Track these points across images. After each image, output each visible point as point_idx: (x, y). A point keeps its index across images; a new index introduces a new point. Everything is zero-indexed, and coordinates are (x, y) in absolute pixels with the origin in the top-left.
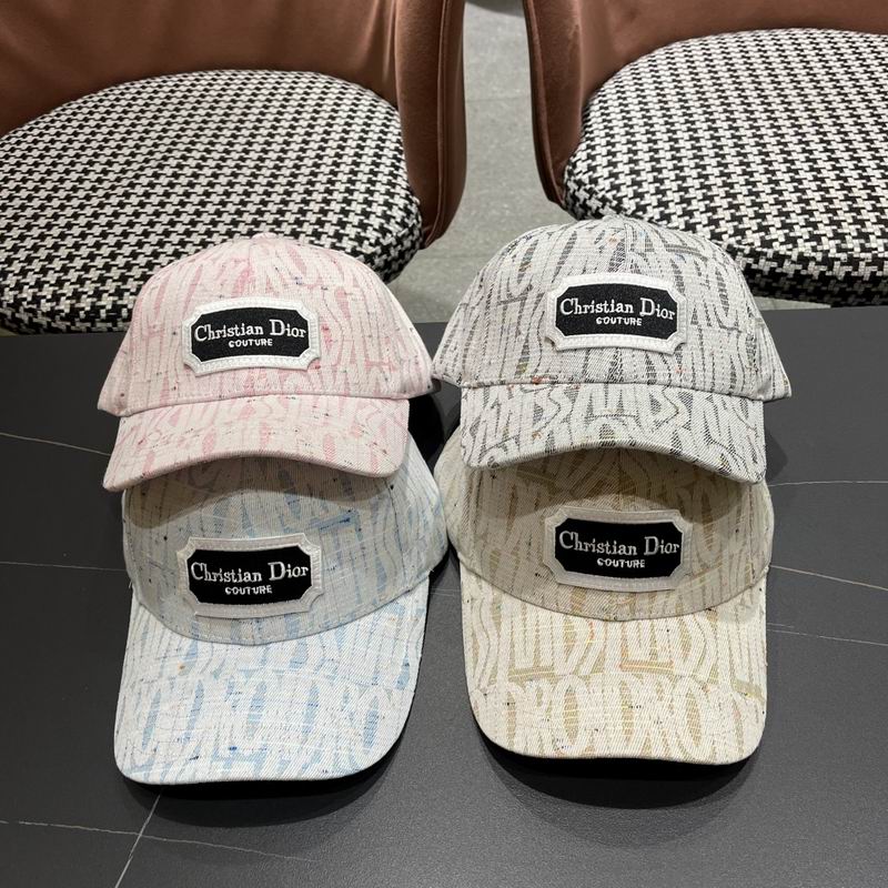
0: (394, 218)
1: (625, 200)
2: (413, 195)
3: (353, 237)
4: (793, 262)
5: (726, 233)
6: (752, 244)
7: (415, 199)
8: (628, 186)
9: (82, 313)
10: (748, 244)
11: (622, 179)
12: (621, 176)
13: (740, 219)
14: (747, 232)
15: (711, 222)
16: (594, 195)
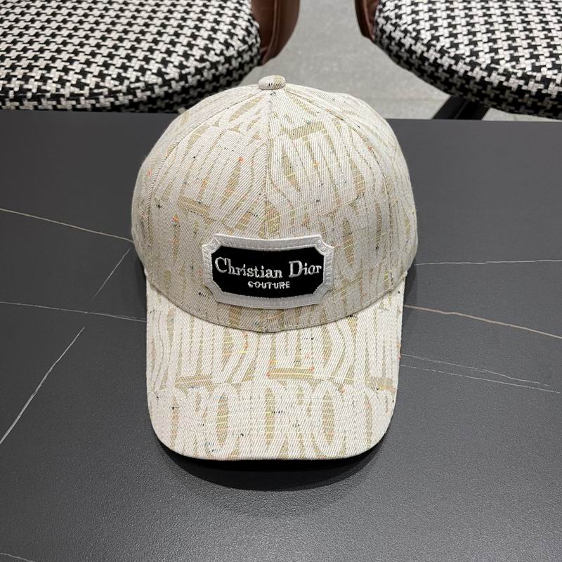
0: (237, 35)
1: (423, 32)
2: (254, 19)
3: (202, 47)
4: (557, 85)
5: (503, 59)
6: (525, 69)
7: (256, 24)
8: (426, 21)
10: (521, 69)
11: (421, 15)
12: (421, 13)
13: (515, 49)
14: (521, 59)
15: (492, 50)
16: (398, 28)
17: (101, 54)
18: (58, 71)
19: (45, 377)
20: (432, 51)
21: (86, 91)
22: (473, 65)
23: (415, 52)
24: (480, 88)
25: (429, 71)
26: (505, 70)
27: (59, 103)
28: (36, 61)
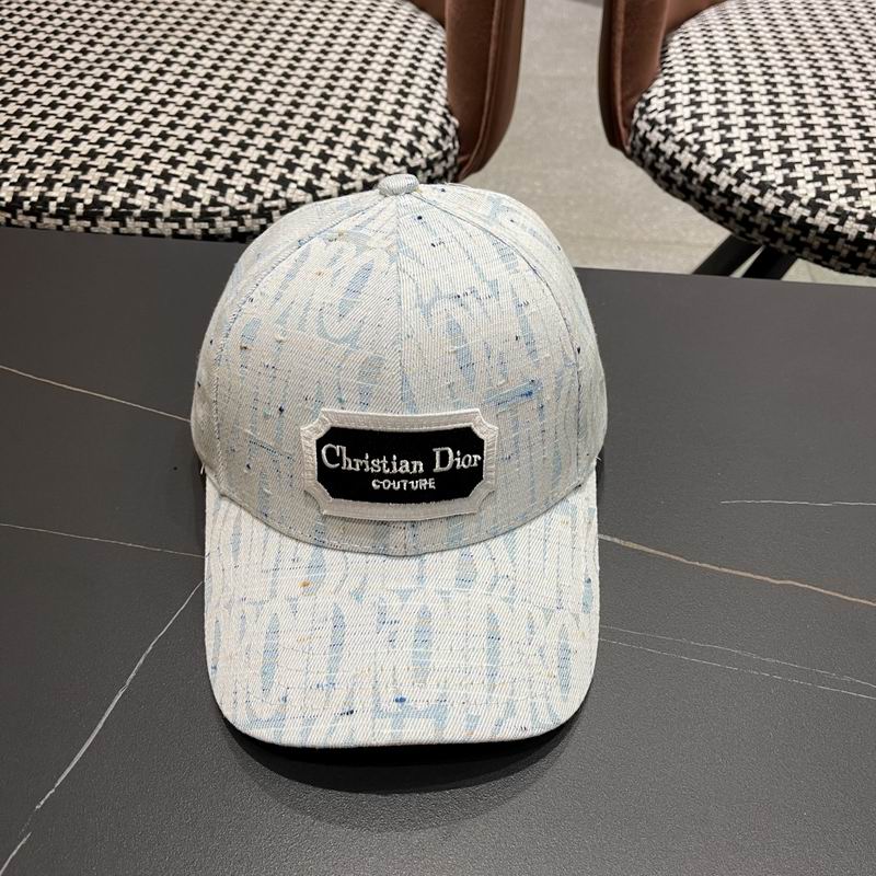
0: (427, 136)
1: (708, 145)
2: (452, 114)
3: (374, 151)
5: (835, 191)
6: (868, 208)
7: (453, 120)
8: (714, 130)
9: (26, 205)
10: (864, 208)
11: (706, 121)
12: (705, 118)
13: (854, 177)
14: (862, 193)
15: (817, 177)
16: (671, 138)
17: (220, 154)
18: (154, 176)
19: (141, 661)
20: (723, 174)
21: (196, 209)
22: (789, 198)
23: (697, 175)
24: (798, 232)
25: (718, 204)
26: (838, 208)
27: (153, 225)
28: (120, 160)
